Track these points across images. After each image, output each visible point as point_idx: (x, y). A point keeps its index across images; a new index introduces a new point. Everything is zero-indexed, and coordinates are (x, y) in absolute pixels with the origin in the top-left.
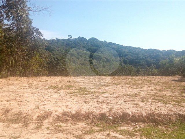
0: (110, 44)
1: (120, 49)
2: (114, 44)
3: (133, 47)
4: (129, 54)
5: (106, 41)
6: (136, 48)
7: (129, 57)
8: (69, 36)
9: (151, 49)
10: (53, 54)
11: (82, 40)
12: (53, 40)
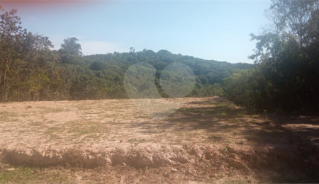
0: (186, 57)
1: (199, 64)
2: (192, 57)
3: (216, 62)
4: (211, 71)
5: (180, 55)
6: (220, 62)
7: (211, 75)
8: (131, 48)
9: (240, 63)
10: (104, 73)
11: (149, 53)
12: (110, 55)
